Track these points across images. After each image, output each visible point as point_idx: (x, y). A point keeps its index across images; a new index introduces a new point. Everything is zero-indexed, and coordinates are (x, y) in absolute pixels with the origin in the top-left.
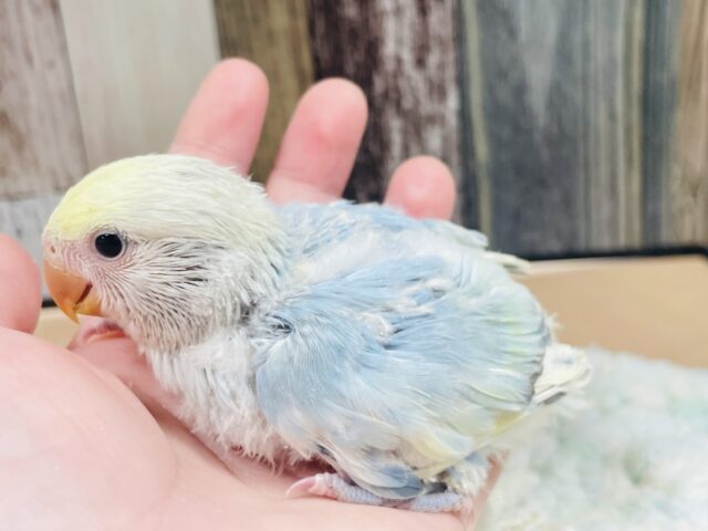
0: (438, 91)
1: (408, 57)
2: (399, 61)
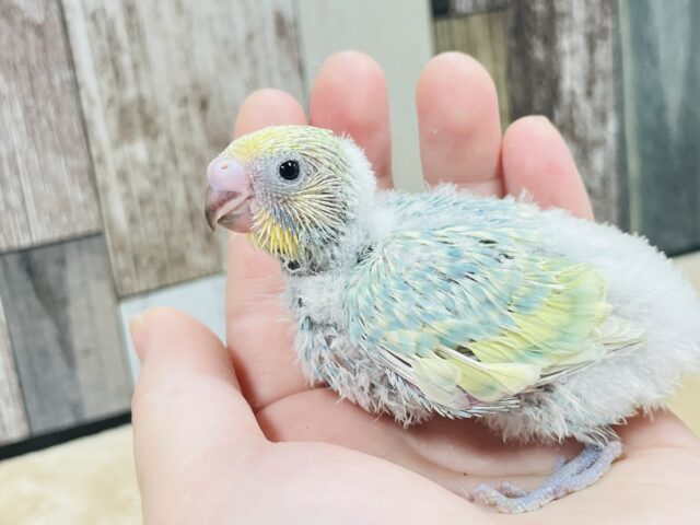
0: (602, 118)
1: (580, 89)
2: (573, 94)
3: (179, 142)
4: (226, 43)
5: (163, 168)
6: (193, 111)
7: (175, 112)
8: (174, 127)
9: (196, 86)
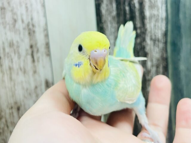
3: (9, 121)
4: (27, 89)
5: (3, 129)
6: (15, 111)
7: (8, 111)
8: (8, 116)
9: (16, 103)
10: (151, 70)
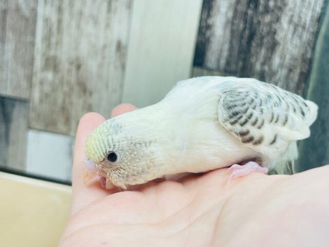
3: (66, 78)
4: (94, 46)
5: (57, 86)
6: (74, 68)
7: (67, 66)
9: (77, 59)
10: (277, 71)
